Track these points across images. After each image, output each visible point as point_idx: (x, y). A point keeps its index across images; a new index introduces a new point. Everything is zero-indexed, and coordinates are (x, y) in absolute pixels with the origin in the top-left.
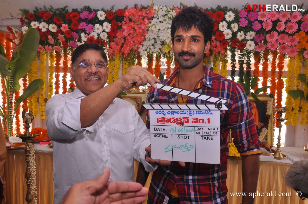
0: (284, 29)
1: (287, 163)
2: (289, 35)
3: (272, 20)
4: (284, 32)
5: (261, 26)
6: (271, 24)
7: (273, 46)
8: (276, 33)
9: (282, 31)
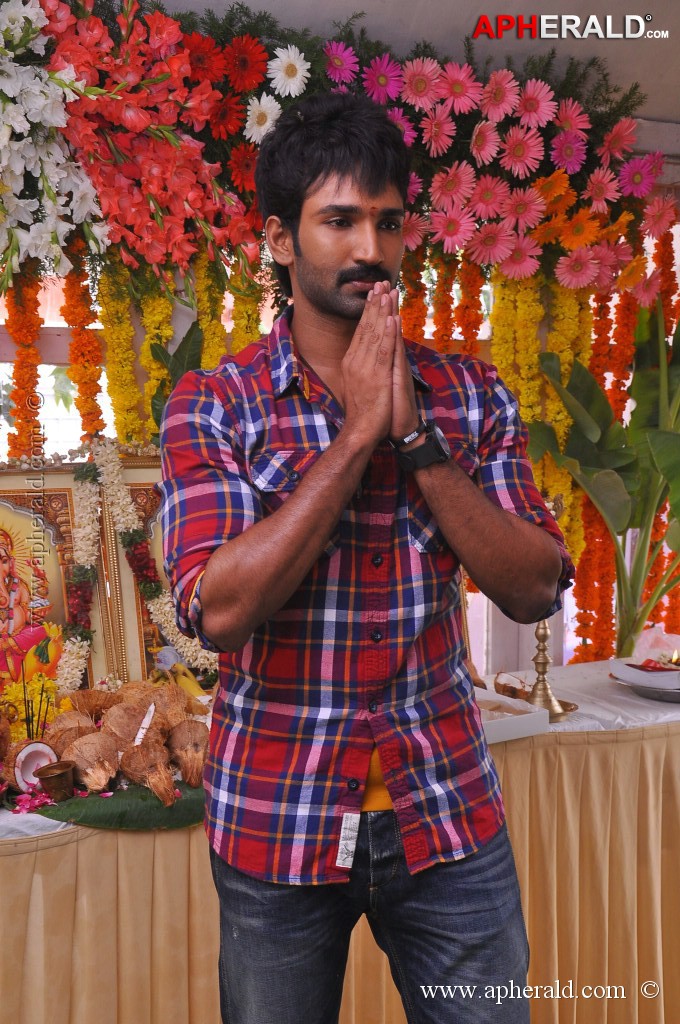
0: (499, 153)
1: (588, 733)
2: (515, 183)
3: (452, 111)
4: (495, 169)
5: (415, 135)
6: (450, 128)
7: (451, 228)
8: (466, 171)
9: (487, 163)
